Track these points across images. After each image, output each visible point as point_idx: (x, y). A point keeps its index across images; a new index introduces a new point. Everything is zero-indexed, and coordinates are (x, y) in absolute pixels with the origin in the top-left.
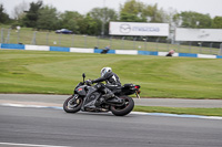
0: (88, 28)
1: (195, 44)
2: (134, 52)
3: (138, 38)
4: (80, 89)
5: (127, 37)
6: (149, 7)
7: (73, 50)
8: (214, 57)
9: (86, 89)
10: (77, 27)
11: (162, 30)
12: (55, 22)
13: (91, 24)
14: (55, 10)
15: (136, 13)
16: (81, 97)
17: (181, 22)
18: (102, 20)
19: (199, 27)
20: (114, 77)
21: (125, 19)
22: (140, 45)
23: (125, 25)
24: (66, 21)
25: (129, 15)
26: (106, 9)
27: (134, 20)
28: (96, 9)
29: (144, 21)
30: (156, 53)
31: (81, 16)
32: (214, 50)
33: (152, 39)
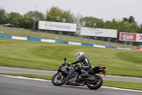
0: (25, 24)
1: (92, 38)
2: (53, 41)
3: (56, 32)
4: (64, 69)
5: (49, 31)
6: (65, 12)
7: (13, 37)
8: (104, 47)
9: (68, 69)
10: (18, 23)
11: (72, 27)
12: (4, 19)
13: (27, 21)
14: (4, 11)
15: (56, 16)
16: (65, 74)
17: (84, 23)
18: (34, 19)
19: (96, 27)
20: (86, 60)
21: (49, 19)
22: (57, 37)
23: (49, 23)
24: (11, 19)
25: (51, 17)
26: (37, 12)
27: (55, 20)
28: (31, 12)
29: (61, 21)
30: (67, 43)
31: (21, 16)
32: (104, 42)
33: (65, 33)
